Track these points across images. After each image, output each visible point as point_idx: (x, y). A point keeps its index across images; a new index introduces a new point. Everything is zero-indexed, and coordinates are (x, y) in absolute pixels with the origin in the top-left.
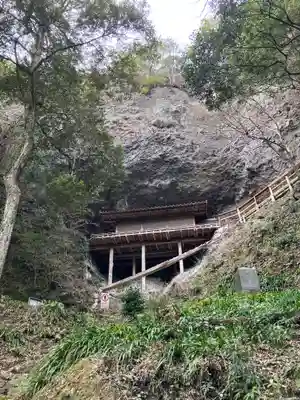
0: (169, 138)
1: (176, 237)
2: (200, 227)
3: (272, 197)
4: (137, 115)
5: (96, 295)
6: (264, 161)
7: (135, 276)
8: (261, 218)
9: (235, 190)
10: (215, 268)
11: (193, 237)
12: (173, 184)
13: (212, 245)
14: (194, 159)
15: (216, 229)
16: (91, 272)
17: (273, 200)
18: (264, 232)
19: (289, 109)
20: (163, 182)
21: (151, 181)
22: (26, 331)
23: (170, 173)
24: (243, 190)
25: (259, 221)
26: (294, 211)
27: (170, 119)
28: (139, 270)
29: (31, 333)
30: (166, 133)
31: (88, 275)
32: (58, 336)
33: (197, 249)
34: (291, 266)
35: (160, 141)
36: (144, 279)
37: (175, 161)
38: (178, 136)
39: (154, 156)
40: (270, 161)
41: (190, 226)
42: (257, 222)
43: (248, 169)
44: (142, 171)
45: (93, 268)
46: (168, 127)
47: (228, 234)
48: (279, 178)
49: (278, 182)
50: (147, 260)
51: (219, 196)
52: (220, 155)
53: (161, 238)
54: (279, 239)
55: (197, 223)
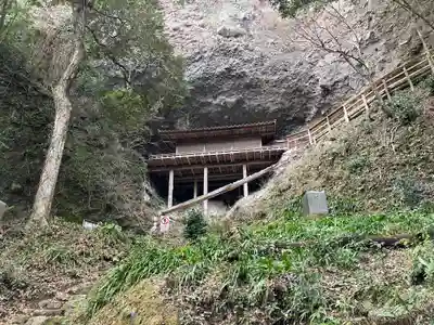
0: (236, 49)
1: (241, 159)
2: (268, 148)
3: (346, 117)
4: (201, 22)
5: (155, 218)
6: (340, 77)
7: (196, 199)
8: (333, 140)
9: (307, 109)
10: (282, 192)
11: (259, 159)
12: (240, 102)
13: (278, 168)
14: (264, 73)
15: (283, 151)
16: (150, 195)
17: (347, 120)
18: (335, 155)
19: (371, 19)
20: (228, 100)
21: (215, 98)
22: (82, 253)
23: (236, 89)
24: (315, 110)
25: (330, 143)
26: (369, 133)
27: (238, 28)
28: (200, 193)
29: (88, 255)
30: (233, 43)
31: (147, 198)
32: (115, 259)
33: (262, 172)
34: (363, 190)
35: (226, 53)
36: (206, 202)
37: (241, 76)
38: (246, 47)
39: (219, 70)
40: (346, 78)
41: (257, 147)
42: (329, 143)
43: (322, 87)
44: (205, 86)
45: (152, 191)
46: (236, 36)
47: (296, 157)
48: (355, 96)
49: (354, 101)
50: (209, 182)
51: (288, 116)
52: (292, 70)
53: (224, 160)
54: (352, 162)
55: (263, 144)
